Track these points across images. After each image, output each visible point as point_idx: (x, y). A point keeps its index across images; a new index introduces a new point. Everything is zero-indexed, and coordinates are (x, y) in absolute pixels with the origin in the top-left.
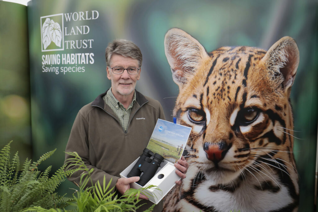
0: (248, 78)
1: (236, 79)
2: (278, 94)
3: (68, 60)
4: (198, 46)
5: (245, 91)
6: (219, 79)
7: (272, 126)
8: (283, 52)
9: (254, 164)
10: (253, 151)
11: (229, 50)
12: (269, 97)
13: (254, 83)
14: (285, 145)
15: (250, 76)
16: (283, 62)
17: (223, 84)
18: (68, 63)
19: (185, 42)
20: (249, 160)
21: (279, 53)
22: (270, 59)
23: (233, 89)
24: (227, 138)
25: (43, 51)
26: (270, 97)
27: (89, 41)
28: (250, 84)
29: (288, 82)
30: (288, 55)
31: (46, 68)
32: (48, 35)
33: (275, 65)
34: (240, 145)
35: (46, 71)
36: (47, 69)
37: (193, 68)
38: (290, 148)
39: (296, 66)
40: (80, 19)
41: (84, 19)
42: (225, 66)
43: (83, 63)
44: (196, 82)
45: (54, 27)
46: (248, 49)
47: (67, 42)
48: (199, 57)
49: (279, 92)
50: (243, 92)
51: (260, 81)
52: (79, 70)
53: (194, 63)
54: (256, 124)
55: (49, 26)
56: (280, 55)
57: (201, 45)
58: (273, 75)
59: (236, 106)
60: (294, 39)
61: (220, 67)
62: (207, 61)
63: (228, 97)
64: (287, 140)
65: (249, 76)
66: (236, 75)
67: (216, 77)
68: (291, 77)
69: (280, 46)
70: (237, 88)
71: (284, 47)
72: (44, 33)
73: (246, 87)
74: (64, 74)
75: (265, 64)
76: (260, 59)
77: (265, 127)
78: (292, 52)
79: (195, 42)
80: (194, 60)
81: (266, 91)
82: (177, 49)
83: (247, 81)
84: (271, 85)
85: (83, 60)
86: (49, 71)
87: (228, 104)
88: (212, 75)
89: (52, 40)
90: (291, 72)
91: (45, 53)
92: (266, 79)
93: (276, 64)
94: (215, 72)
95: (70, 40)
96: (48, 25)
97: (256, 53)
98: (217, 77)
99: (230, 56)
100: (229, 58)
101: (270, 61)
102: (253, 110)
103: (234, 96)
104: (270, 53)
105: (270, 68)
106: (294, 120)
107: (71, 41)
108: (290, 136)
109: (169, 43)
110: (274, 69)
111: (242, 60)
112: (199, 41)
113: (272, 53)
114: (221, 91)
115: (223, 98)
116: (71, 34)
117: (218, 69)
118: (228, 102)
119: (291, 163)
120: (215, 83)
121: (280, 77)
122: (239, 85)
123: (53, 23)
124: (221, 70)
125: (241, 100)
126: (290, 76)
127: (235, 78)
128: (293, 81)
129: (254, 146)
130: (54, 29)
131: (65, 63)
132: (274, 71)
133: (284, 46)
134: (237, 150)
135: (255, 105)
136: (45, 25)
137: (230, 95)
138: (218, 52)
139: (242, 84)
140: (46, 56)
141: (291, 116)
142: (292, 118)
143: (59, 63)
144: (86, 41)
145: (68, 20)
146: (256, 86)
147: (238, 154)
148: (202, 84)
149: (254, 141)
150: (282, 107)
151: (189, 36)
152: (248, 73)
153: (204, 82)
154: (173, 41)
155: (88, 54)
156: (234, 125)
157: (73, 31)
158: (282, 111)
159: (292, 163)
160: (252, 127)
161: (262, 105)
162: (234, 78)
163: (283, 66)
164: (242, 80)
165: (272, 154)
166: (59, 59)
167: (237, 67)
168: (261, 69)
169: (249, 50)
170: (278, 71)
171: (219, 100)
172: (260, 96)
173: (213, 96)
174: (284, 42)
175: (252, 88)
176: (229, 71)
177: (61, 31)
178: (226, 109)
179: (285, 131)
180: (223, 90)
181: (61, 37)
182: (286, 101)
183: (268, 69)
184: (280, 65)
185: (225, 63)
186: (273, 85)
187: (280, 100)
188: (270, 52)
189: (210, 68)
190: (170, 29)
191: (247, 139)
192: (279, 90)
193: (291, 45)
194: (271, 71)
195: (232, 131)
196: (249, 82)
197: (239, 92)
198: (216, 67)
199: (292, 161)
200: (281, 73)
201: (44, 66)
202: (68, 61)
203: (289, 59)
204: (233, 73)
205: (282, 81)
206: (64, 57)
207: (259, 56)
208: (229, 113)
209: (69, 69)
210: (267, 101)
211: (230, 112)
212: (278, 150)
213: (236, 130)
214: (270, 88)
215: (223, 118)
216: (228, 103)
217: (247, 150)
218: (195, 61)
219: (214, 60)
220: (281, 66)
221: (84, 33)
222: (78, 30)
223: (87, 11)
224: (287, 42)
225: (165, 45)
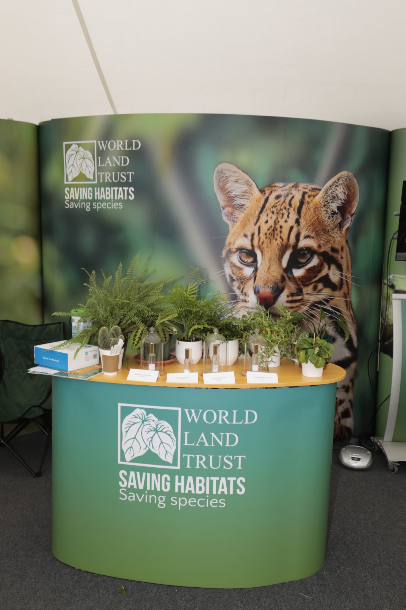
0: (302, 217)
1: (289, 218)
2: (335, 235)
3: (103, 195)
4: (249, 182)
5: (298, 231)
6: (271, 218)
7: (328, 270)
8: (341, 189)
9: (307, 311)
10: (306, 297)
11: (282, 187)
12: (324, 237)
13: (308, 222)
14: (342, 292)
15: (303, 215)
16: (341, 200)
17: (275, 223)
18: (103, 198)
19: (235, 177)
20: (302, 306)
21: (336, 190)
22: (326, 196)
23: (286, 228)
24: (278, 282)
25: (66, 183)
26: (326, 238)
27: (129, 174)
28: (304, 223)
29: (346, 222)
30: (347, 192)
31: (72, 204)
32: (75, 164)
33: (331, 202)
34: (293, 289)
35: (71, 207)
36: (73, 205)
37: (243, 205)
38: (347, 294)
39: (355, 204)
40: (118, 149)
41: (122, 149)
42: (278, 204)
43: (121, 198)
44: (247, 221)
45: (84, 156)
46: (301, 186)
47: (101, 174)
48: (250, 194)
49: (336, 233)
50: (296, 232)
51: (315, 221)
52: (116, 206)
53: (245, 200)
54: (310, 267)
55: (76, 153)
56: (337, 192)
57: (252, 181)
58: (330, 214)
59: (289, 247)
60: (353, 174)
61: (272, 205)
62: (259, 199)
63: (281, 237)
64: (345, 286)
65: (302, 214)
66: (289, 213)
67: (268, 215)
68: (350, 217)
69: (337, 183)
70: (290, 228)
71: (342, 184)
72: (69, 161)
73: (299, 227)
74: (98, 210)
75: (320, 202)
76: (314, 197)
77: (320, 271)
78: (351, 188)
79: (246, 177)
80: (245, 197)
81: (321, 231)
82: (227, 185)
83: (300, 220)
84: (327, 225)
85: (121, 195)
86: (76, 207)
87: (280, 245)
88: (264, 213)
89: (81, 170)
90: (350, 211)
91: (70, 186)
92: (321, 218)
93: (333, 202)
94: (267, 210)
95: (105, 172)
96: (74, 152)
97: (310, 190)
98: (269, 216)
99: (283, 193)
100: (282, 195)
101: (325, 198)
102: (306, 252)
103: (287, 236)
104: (325, 190)
105: (326, 206)
106: (351, 264)
107: (106, 173)
108: (347, 282)
109: (218, 178)
110: (330, 207)
111: (295, 198)
112: (250, 177)
113: (327, 190)
114: (273, 230)
115: (275, 238)
116: (106, 165)
117: (270, 207)
118: (281, 243)
119: (348, 311)
120: (267, 222)
121: (337, 216)
122: (291, 224)
123: (82, 151)
124: (273, 208)
125: (294, 240)
126: (348, 216)
127: (288, 217)
128: (351, 220)
129: (307, 291)
130: (84, 158)
131: (99, 198)
132: (330, 209)
133: (342, 183)
134: (289, 294)
135: (308, 246)
136: (69, 152)
137: (282, 235)
138: (270, 188)
139: (295, 223)
140: (72, 189)
141: (349, 260)
142: (350, 262)
143: (90, 198)
144: (125, 173)
145: (103, 148)
146: (309, 226)
147: (290, 299)
148: (253, 223)
149: (307, 286)
150: (338, 250)
151: (240, 171)
152: (302, 212)
153: (255, 221)
154: (223, 176)
155: (127, 188)
156: (287, 268)
157: (108, 161)
158: (338, 254)
159: (350, 312)
160: (306, 270)
161: (316, 246)
162: (287, 217)
163: (340, 204)
164: (295, 219)
165: (327, 301)
166: (91, 194)
167: (290, 205)
168: (316, 208)
169: (303, 187)
170: (335, 209)
171: (271, 240)
172: (314, 237)
173: (265, 236)
174: (341, 178)
175: (306, 228)
176: (281, 210)
177: (93, 161)
178: (278, 250)
179: (342, 276)
180: (275, 229)
181: (93, 169)
182: (344, 243)
183: (324, 207)
184: (337, 203)
185: (277, 201)
186: (329, 225)
187: (336, 242)
188: (325, 189)
189: (261, 206)
190: (220, 163)
191: (299, 283)
192: (336, 230)
193: (351, 181)
194: (326, 209)
195: (284, 274)
196: (303, 221)
197: (291, 232)
198: (268, 205)
199: (350, 310)
200: (339, 212)
201: (68, 201)
202: (102, 196)
203: (348, 196)
204: (286, 212)
205: (339, 220)
206: (97, 192)
207: (313, 193)
208: (282, 254)
209: (103, 205)
210: (322, 242)
211: (282, 253)
212: (334, 296)
213: (289, 273)
214: (326, 228)
215: (275, 259)
216: (280, 244)
217: (300, 295)
218: (246, 198)
219: (266, 197)
220: (339, 204)
221: (123, 165)
222: (115, 161)
223: (126, 140)
224: (345, 178)
225: (215, 181)
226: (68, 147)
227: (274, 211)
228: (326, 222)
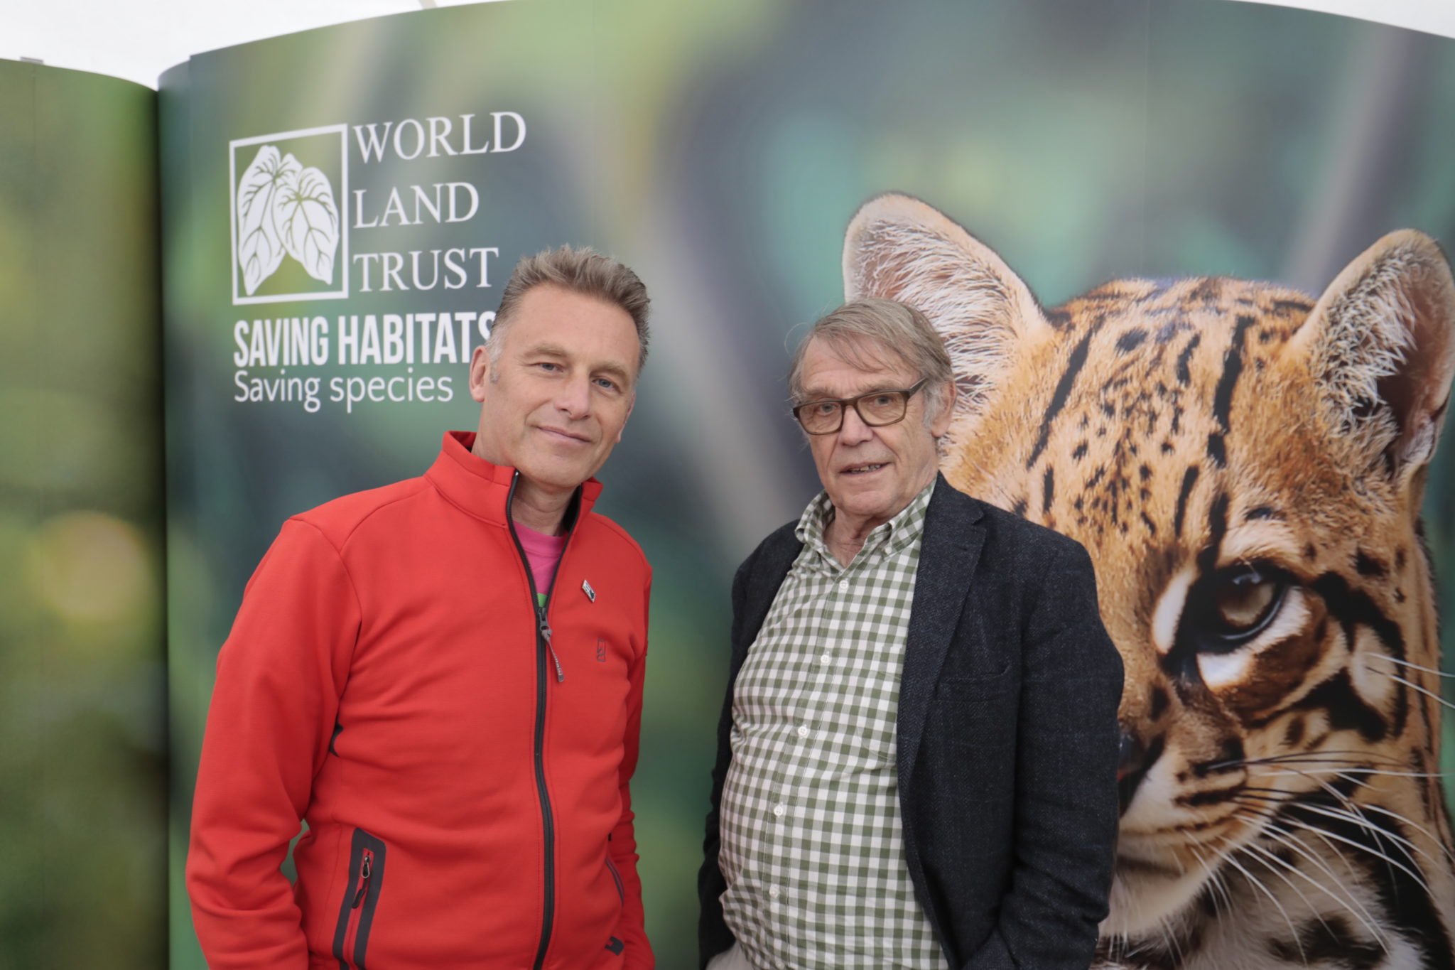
0: (1234, 428)
1: (1180, 432)
2: (1370, 499)
3: (370, 345)
4: (999, 280)
5: (1219, 488)
6: (1102, 432)
7: (1346, 652)
8: (1389, 304)
9: (1263, 836)
10: (1259, 775)
11: (1148, 295)
12: (1328, 512)
13: (1259, 450)
14: (1404, 742)
15: (1242, 419)
16: (1391, 350)
17: (1121, 454)
18: (370, 358)
19: (938, 260)
20: (1242, 818)
21: (1373, 308)
22: (1331, 336)
23: (1167, 477)
24: (1139, 715)
25: (237, 301)
26: (1334, 514)
27: (478, 255)
28: (1244, 454)
29: (1413, 442)
30: (1412, 319)
31: (256, 385)
32: (267, 226)
33: (1355, 361)
34: (1202, 745)
35: (254, 399)
36: (260, 389)
37: (974, 380)
38: (1425, 753)
39: (1446, 367)
40: (433, 153)
41: (451, 152)
42: (1130, 371)
43: (445, 357)
44: (991, 449)
45: (300, 188)
46: (1231, 291)
47: (366, 257)
48: (1003, 332)
49: (1374, 490)
50: (1212, 494)
51: (1289, 441)
52: (426, 393)
53: (981, 356)
54: (1273, 642)
55: (274, 182)
56: (1377, 318)
57: (1013, 275)
58: (1348, 410)
59: (1181, 560)
60: (1437, 243)
61: (1105, 375)
62: (1044, 350)
63: (1145, 517)
64: (1414, 718)
65: (1236, 416)
66: (1179, 411)
67: (1085, 421)
68: (1426, 421)
69: (1374, 277)
70: (1183, 474)
71: (1392, 281)
72: (246, 215)
73: (1224, 470)
74: (349, 410)
75: (1308, 361)
76: (1285, 338)
77: (1312, 660)
78: (1429, 301)
79: (983, 260)
80: (982, 344)
81: (1313, 487)
83: (1227, 440)
84: (1338, 458)
85: (445, 344)
86: (272, 397)
87: (1142, 552)
88: (1068, 413)
89: (289, 247)
90: (1429, 398)
91: (251, 313)
92: (1316, 430)
93: (1360, 361)
94: (1080, 397)
95: (379, 251)
96: (267, 178)
97: (1266, 311)
98: (1091, 423)
99: (1150, 325)
100: (1146, 334)
102: (1256, 579)
103: (1171, 512)
104: (1329, 308)
105: (1334, 379)
106: (1438, 620)
107: (386, 256)
108: (1423, 697)
109: (864, 264)
110: (1350, 383)
111: (1203, 343)
112: (1001, 257)
113: (1338, 310)
114: (1113, 488)
115: (1120, 521)
116: (384, 224)
117: (1096, 386)
118: (1145, 541)
119: (1432, 826)
120: (1081, 451)
121: (1379, 419)
122: (1191, 460)
123: (293, 172)
124: (1111, 389)
125: (1204, 530)
126: (1421, 417)
127: (1175, 426)
128: (1433, 436)
129: (1263, 748)
130: (299, 198)
131: (354, 361)
132: (1349, 391)
133: (1395, 277)
134: (1186, 767)
135: (1265, 553)
136: (250, 177)
137: (1150, 507)
138: (1095, 303)
139: (1204, 454)
140: (257, 324)
141: (1429, 603)
142: (1432, 615)
143: (320, 361)
144: (462, 253)
145: (373, 153)
146: (1267, 465)
147: (1192, 786)
148: (1018, 456)
149: (1261, 725)
150: (1386, 564)
151: (958, 233)
152: (1233, 403)
153: (1029, 447)
154: (883, 253)
155: (472, 316)
156: (1173, 650)
157: (394, 206)
158: (1384, 580)
159: (1438, 827)
160: (1256, 656)
161: (1297, 551)
162: (1169, 426)
163: (1390, 370)
164: (1205, 438)
165: (1346, 786)
166: (324, 342)
167: (1184, 375)
168: (1292, 385)
169: (1236, 296)
170: (1368, 389)
171: (1101, 530)
172: (1288, 511)
173: (1075, 515)
174: (1391, 257)
175: (1253, 475)
176: (1145, 396)
177: (333, 209)
178: (1134, 576)
179: (1403, 677)
180: (1118, 483)
181: (334, 238)
182: (1406, 534)
183: (1324, 382)
184: (1378, 365)
185: (1126, 357)
186: (1347, 457)
187: (1377, 529)
188: (1329, 305)
189: (1055, 380)
190: (870, 199)
191: (1230, 714)
192: (1373, 479)
193: (1427, 269)
194: (1335, 391)
195: (1163, 677)
196: (1238, 445)
197: (1191, 495)
198: (1087, 377)
199: (1436, 819)
200: (1384, 402)
201: (244, 373)
202: (366, 351)
203: (1420, 334)
204: (1165, 405)
205: (1387, 437)
206: (348, 333)
207: (1280, 323)
208: (1150, 591)
209: (370, 388)
210: (1321, 532)
211: (1152, 587)
212: (1373, 765)
213: (1183, 674)
214: (1334, 474)
215: (1123, 615)
216: (1144, 547)
217: (1234, 769)
218: (986, 349)
219: (1077, 342)
220: (1384, 368)
221: (452, 218)
222: (422, 204)
223: (467, 113)
224: (1407, 257)
225: (847, 273)
226: (246, 156)
227: (1114, 401)
228: (1335, 448)
